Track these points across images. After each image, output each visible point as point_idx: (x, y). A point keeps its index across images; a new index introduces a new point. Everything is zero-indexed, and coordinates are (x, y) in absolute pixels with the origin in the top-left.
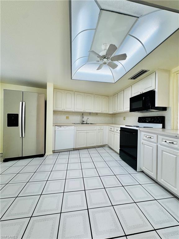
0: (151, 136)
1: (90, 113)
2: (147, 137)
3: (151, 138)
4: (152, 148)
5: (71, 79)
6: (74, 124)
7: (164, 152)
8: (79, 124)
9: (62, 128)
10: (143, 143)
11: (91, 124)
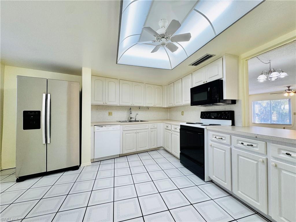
0: (223, 137)
1: (139, 108)
2: (217, 137)
3: (222, 139)
4: (224, 151)
5: (117, 63)
6: (120, 121)
7: (240, 157)
8: (126, 122)
9: (104, 128)
10: (211, 145)
11: (141, 121)
